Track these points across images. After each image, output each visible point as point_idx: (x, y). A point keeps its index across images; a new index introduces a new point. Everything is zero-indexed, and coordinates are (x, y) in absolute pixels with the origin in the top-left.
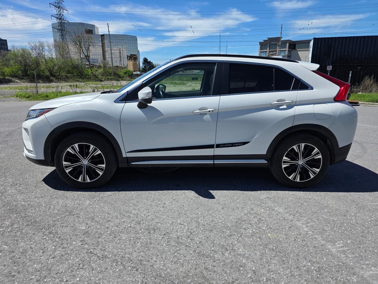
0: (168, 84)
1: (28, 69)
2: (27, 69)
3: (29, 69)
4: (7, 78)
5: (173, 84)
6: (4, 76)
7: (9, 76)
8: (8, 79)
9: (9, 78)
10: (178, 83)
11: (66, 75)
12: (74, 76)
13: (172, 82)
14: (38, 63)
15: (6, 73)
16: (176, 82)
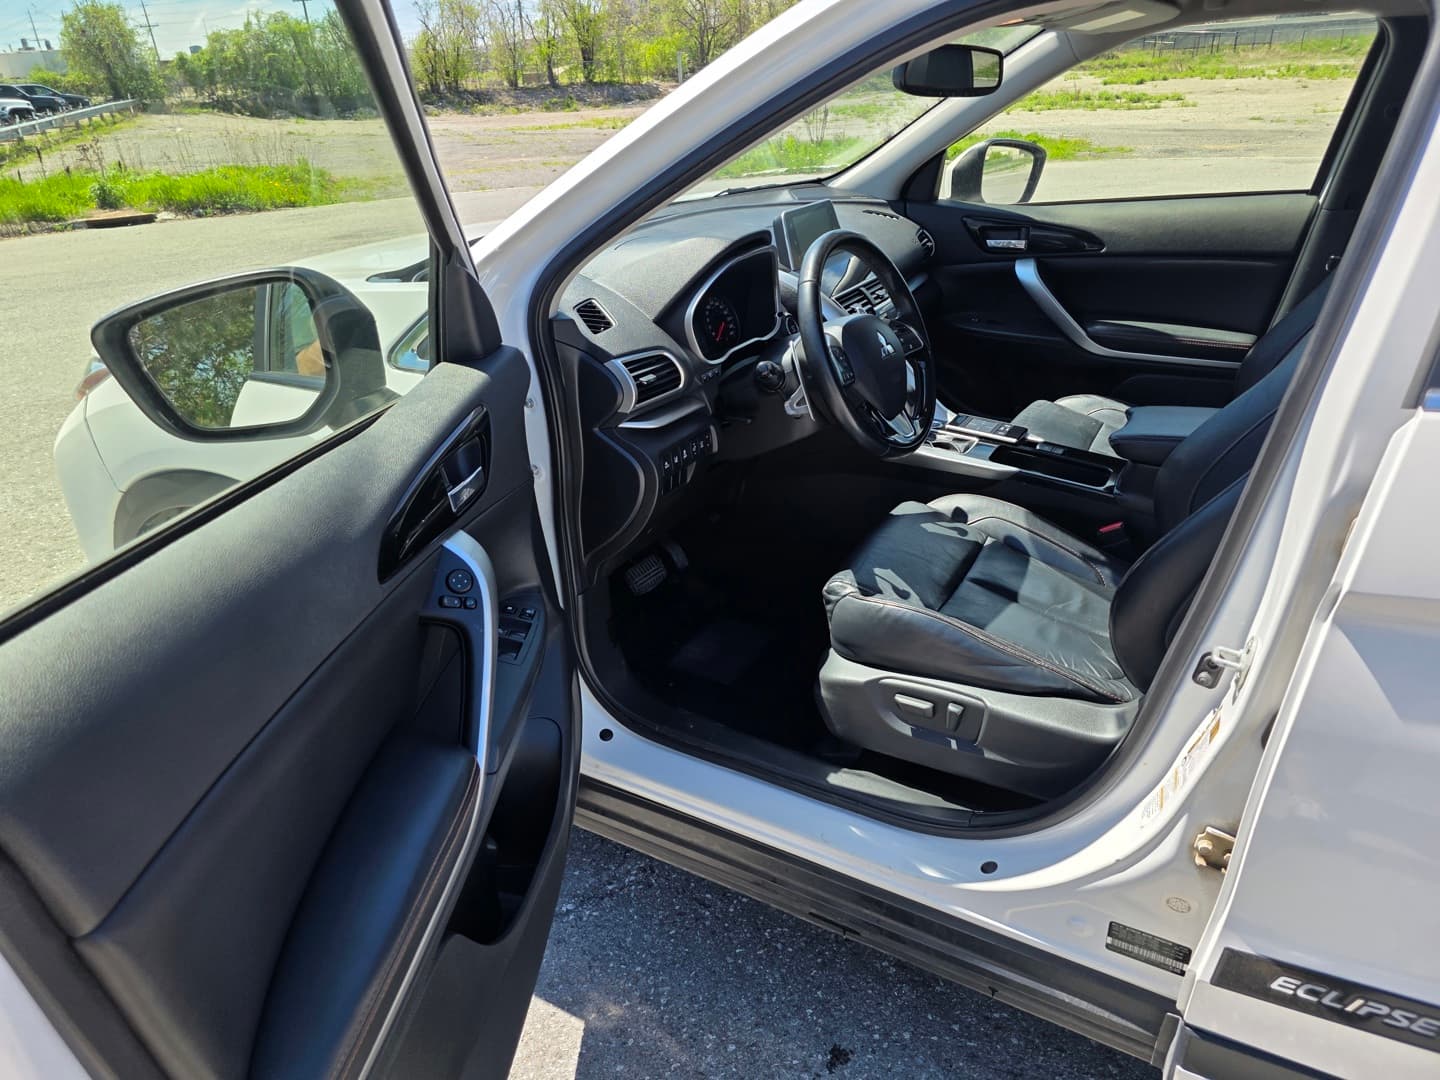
0: (1269, 76)
1: (710, 43)
2: (706, 44)
3: (712, 43)
4: (645, 80)
5: (1296, 72)
6: (637, 72)
7: (653, 75)
8: (648, 85)
9: (650, 80)
10: (1328, 67)
13: (1295, 64)
14: (744, 16)
15: (643, 65)
16: (1320, 63)
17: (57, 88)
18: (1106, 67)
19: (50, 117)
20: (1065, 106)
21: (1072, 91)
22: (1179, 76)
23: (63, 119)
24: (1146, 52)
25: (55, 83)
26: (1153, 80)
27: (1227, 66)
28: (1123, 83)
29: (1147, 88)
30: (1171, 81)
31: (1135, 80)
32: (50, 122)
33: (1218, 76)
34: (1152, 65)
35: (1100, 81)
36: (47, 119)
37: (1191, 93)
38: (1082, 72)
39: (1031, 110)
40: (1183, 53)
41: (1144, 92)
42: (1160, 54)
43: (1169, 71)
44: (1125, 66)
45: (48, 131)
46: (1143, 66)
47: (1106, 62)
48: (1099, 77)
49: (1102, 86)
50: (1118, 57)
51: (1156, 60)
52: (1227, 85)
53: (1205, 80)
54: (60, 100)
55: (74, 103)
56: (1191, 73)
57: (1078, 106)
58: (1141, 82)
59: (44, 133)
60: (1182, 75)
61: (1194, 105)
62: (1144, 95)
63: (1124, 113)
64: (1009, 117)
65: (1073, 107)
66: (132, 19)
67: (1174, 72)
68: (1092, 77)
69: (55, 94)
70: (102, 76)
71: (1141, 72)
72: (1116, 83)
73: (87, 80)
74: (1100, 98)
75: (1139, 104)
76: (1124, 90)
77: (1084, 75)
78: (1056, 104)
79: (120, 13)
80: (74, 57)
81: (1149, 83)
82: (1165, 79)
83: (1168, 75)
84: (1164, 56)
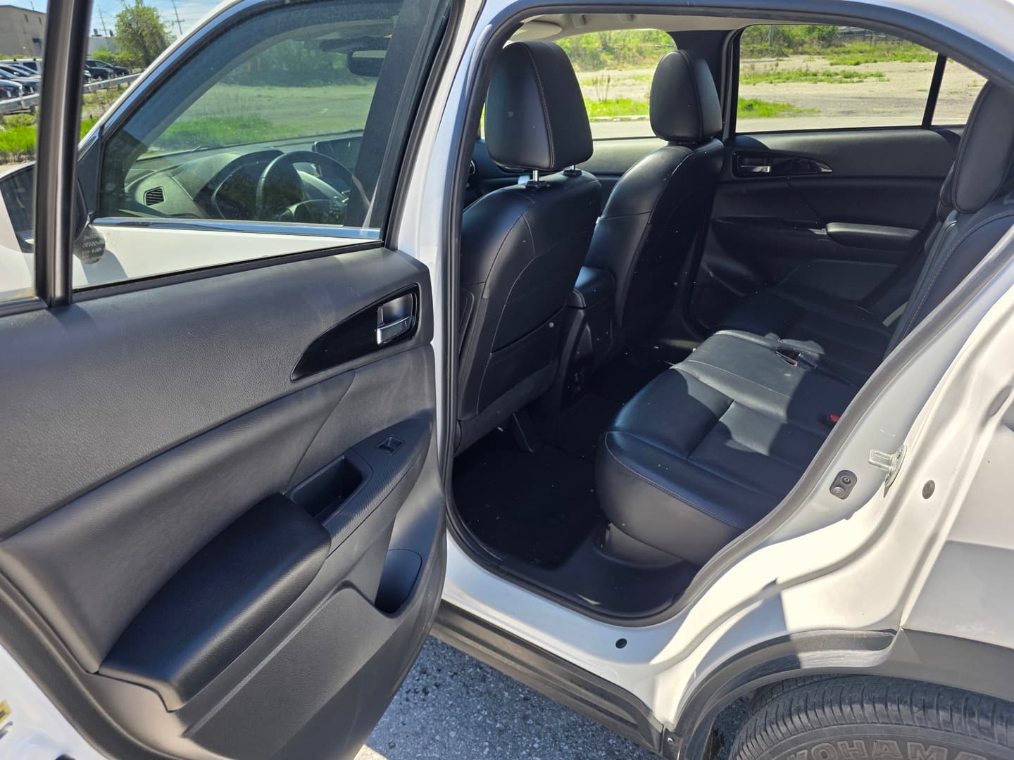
11: (640, 45)
12: (660, 47)
17: (111, 62)
18: (836, 53)
19: (101, 82)
20: (796, 80)
21: (804, 70)
22: (885, 59)
23: (108, 83)
24: (866, 42)
25: (110, 59)
26: (867, 62)
27: (923, 53)
28: (845, 64)
29: (861, 69)
30: (879, 63)
31: (853, 62)
32: (100, 85)
33: (914, 60)
34: (869, 52)
35: (829, 62)
36: (99, 83)
37: (891, 72)
38: (817, 56)
39: (771, 83)
40: (893, 44)
41: (856, 71)
42: (875, 44)
43: (880, 56)
44: (849, 52)
45: (97, 91)
46: (862, 52)
47: (836, 50)
48: (829, 60)
49: (829, 66)
50: (844, 46)
51: (872, 48)
52: (919, 67)
53: (904, 63)
54: (109, 71)
55: (119, 72)
56: (895, 58)
57: (806, 80)
58: (857, 64)
59: (95, 92)
60: (888, 58)
61: (888, 81)
62: (855, 73)
63: (837, 85)
64: (754, 87)
65: (802, 81)
66: (163, 17)
67: (883, 57)
68: (824, 60)
69: (108, 67)
70: (141, 55)
71: (859, 57)
72: (839, 64)
73: (130, 57)
74: (824, 75)
75: (849, 80)
76: (843, 69)
77: (819, 58)
78: (791, 78)
79: (155, 13)
80: (123, 42)
81: (863, 65)
82: (875, 62)
83: (877, 59)
84: (878, 46)
